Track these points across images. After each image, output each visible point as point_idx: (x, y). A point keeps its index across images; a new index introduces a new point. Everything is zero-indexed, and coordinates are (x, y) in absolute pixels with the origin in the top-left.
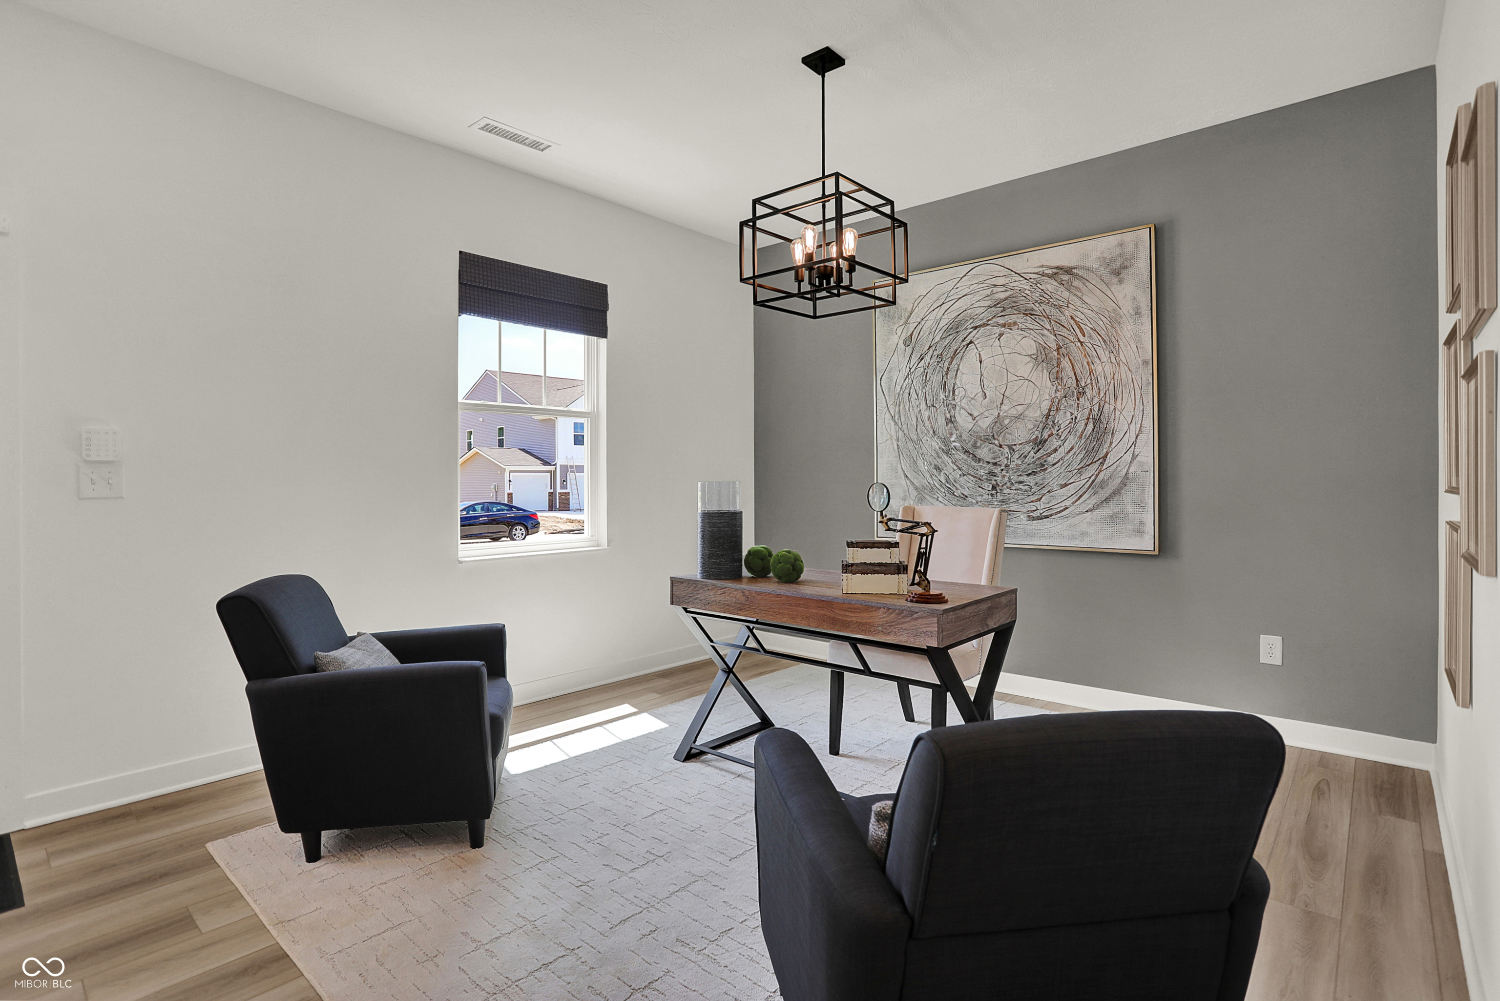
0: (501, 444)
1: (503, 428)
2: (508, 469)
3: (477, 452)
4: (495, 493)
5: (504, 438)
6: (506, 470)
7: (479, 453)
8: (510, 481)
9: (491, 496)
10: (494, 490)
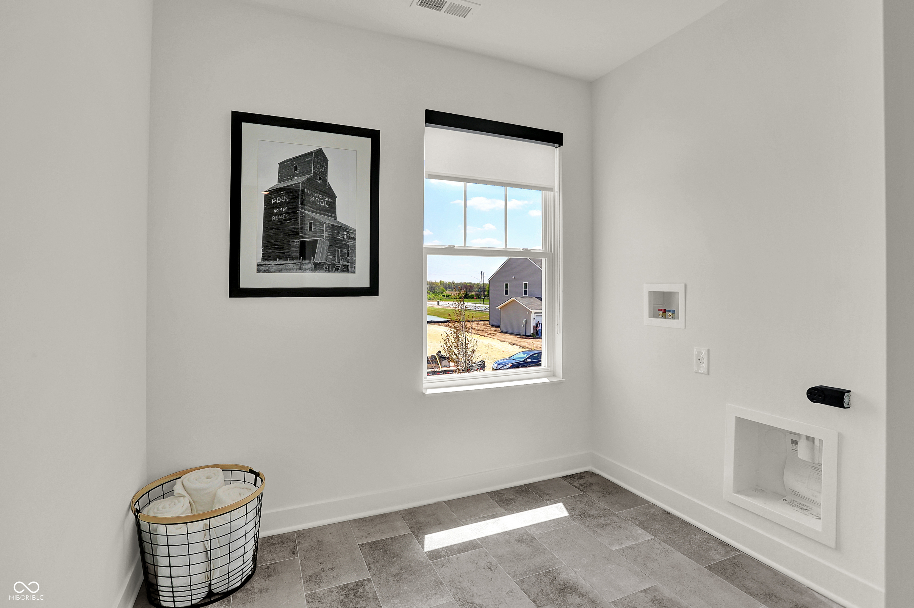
0: (526, 293)
1: (527, 284)
2: (533, 312)
3: (514, 300)
4: (525, 325)
5: (527, 289)
6: (532, 312)
7: (515, 301)
8: (534, 319)
9: (523, 326)
10: (524, 323)
